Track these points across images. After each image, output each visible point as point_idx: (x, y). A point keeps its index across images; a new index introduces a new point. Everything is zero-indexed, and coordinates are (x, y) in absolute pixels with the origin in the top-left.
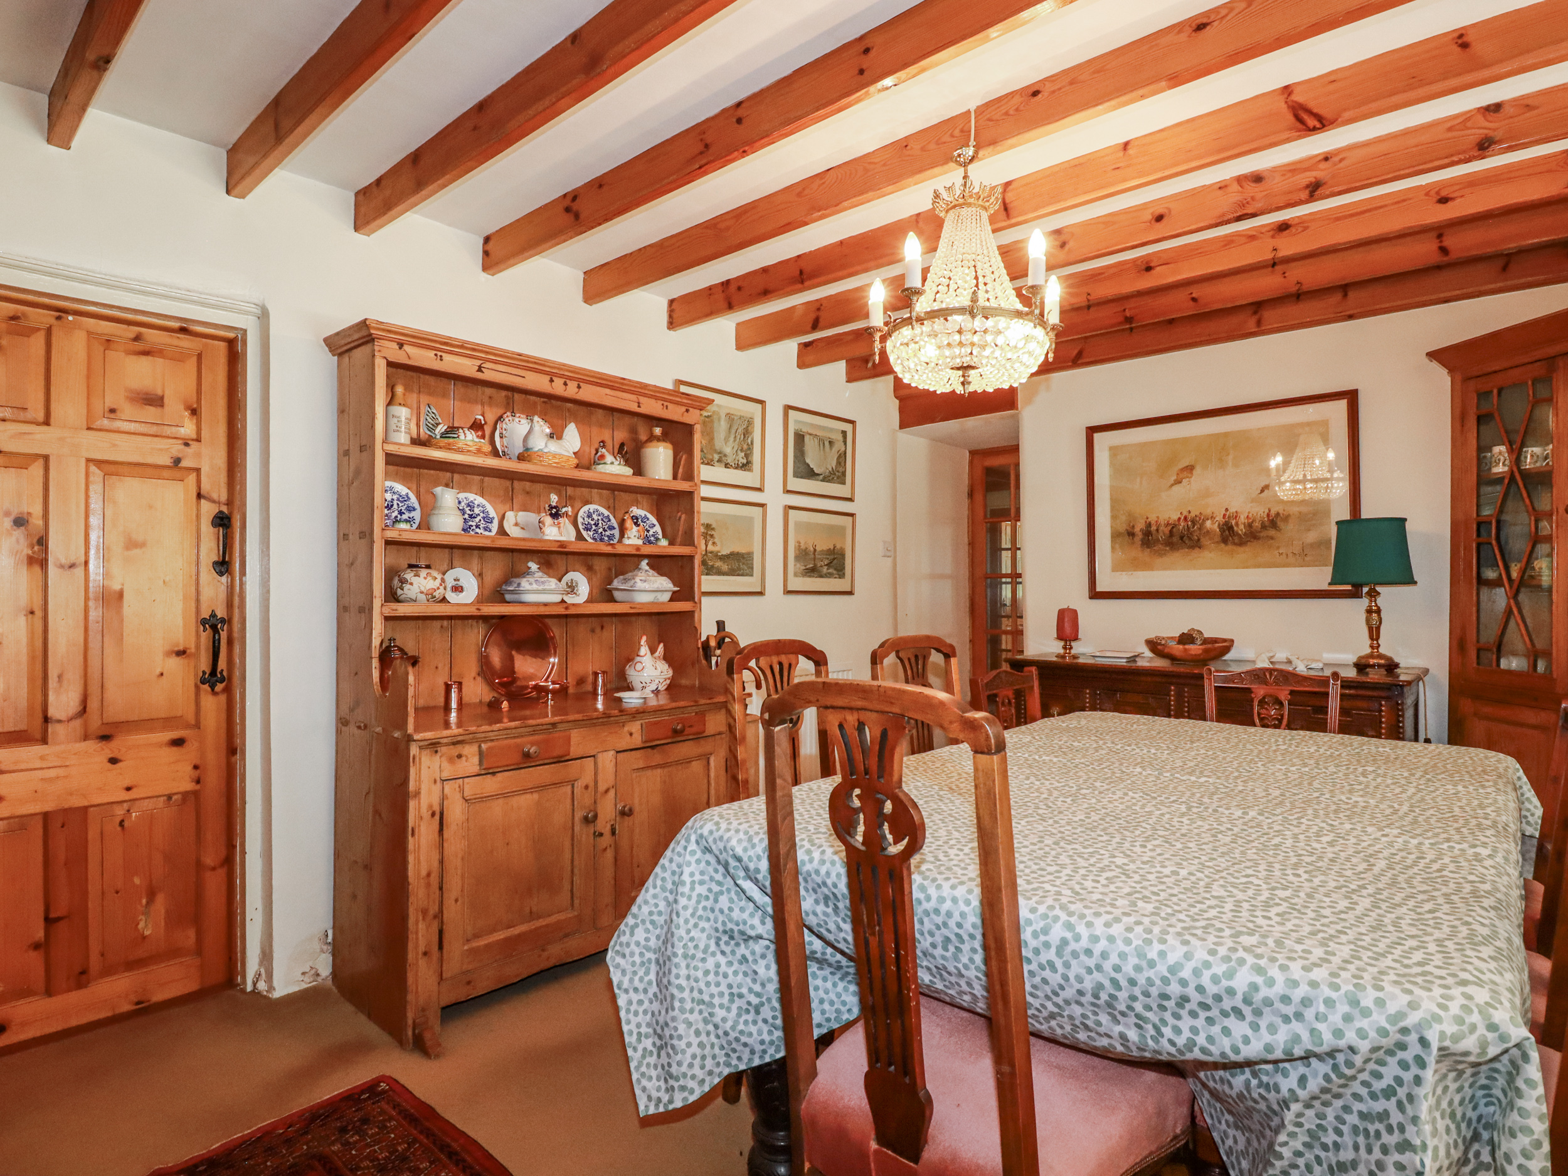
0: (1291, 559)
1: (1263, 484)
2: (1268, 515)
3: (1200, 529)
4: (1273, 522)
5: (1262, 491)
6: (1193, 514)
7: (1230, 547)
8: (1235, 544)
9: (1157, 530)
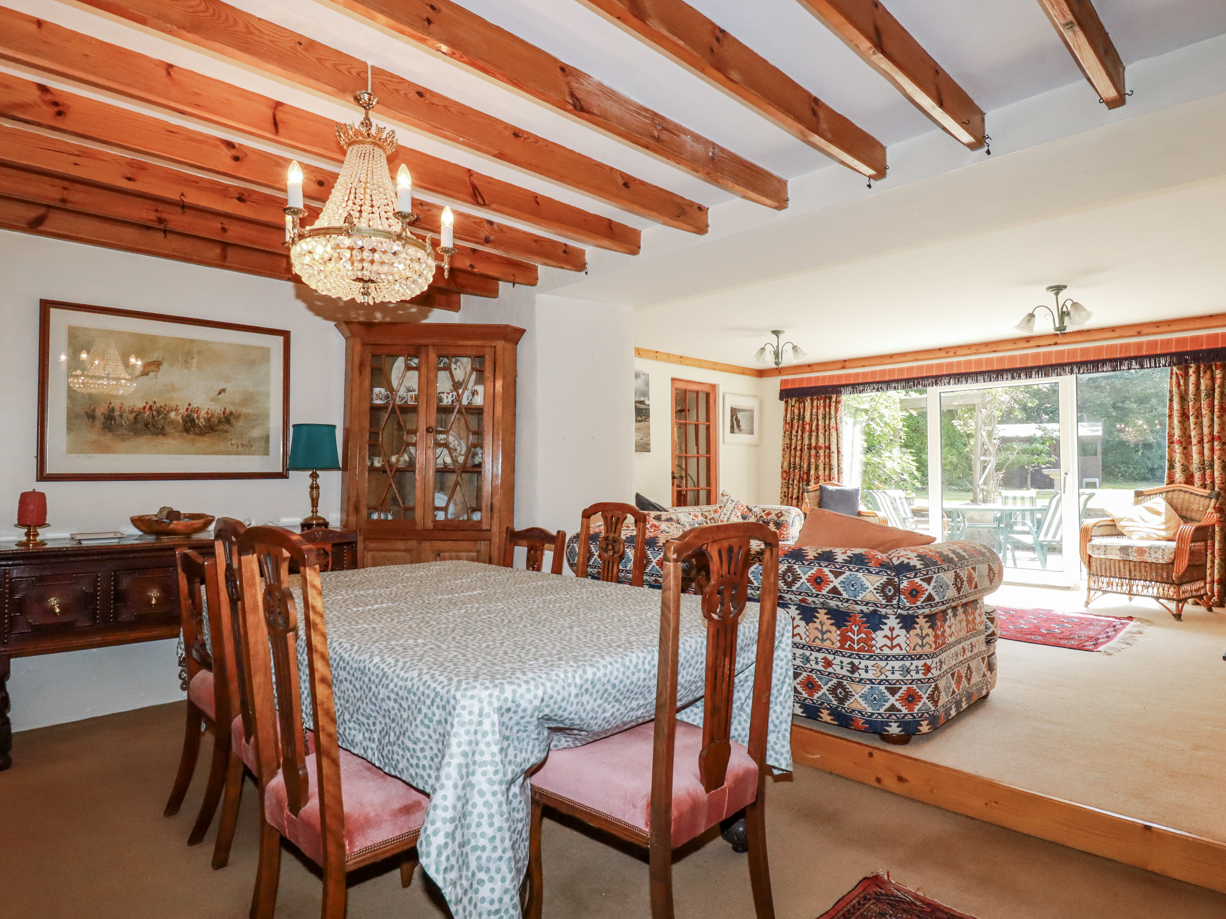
0: (240, 449)
1: (221, 388)
2: (224, 413)
3: (164, 418)
4: (228, 419)
5: (220, 393)
6: (158, 405)
7: (192, 436)
8: (196, 434)
9: (121, 416)
